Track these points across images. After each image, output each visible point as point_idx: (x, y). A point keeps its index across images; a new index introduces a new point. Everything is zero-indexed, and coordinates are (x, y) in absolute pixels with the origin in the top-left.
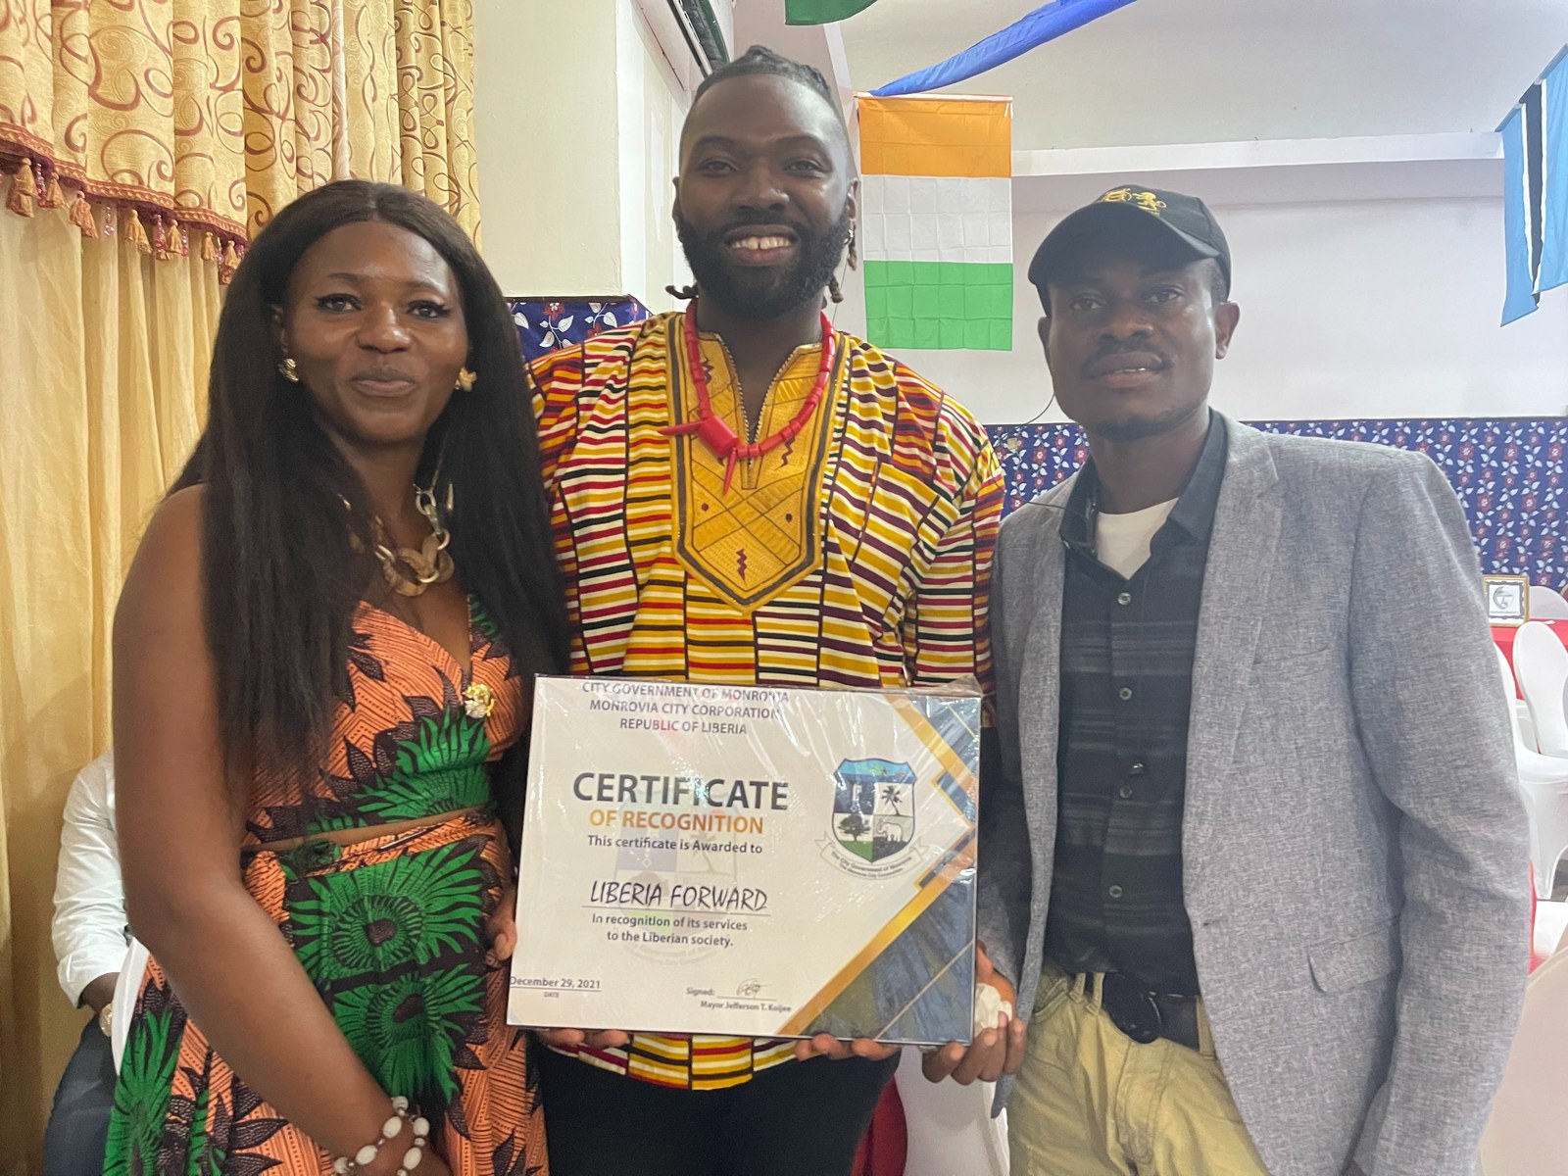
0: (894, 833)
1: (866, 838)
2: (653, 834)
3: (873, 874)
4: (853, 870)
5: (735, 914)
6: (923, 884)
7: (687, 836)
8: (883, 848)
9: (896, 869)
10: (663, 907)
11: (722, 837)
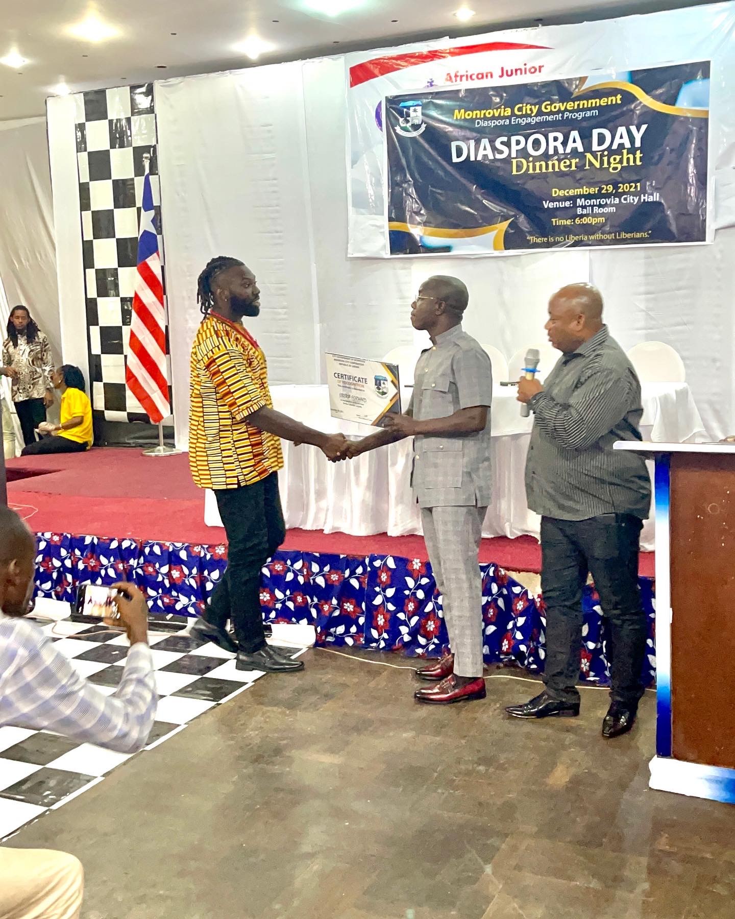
0: (385, 391)
1: (381, 391)
2: (347, 386)
3: (382, 398)
4: (379, 397)
5: (362, 402)
6: (391, 401)
7: (353, 387)
8: (384, 393)
9: (386, 398)
10: (350, 399)
11: (358, 388)
